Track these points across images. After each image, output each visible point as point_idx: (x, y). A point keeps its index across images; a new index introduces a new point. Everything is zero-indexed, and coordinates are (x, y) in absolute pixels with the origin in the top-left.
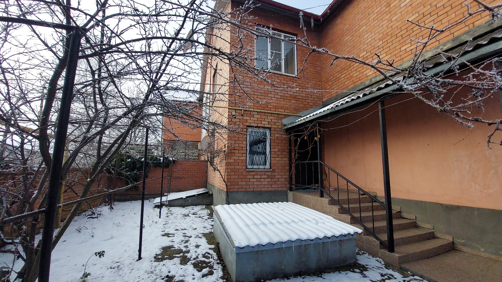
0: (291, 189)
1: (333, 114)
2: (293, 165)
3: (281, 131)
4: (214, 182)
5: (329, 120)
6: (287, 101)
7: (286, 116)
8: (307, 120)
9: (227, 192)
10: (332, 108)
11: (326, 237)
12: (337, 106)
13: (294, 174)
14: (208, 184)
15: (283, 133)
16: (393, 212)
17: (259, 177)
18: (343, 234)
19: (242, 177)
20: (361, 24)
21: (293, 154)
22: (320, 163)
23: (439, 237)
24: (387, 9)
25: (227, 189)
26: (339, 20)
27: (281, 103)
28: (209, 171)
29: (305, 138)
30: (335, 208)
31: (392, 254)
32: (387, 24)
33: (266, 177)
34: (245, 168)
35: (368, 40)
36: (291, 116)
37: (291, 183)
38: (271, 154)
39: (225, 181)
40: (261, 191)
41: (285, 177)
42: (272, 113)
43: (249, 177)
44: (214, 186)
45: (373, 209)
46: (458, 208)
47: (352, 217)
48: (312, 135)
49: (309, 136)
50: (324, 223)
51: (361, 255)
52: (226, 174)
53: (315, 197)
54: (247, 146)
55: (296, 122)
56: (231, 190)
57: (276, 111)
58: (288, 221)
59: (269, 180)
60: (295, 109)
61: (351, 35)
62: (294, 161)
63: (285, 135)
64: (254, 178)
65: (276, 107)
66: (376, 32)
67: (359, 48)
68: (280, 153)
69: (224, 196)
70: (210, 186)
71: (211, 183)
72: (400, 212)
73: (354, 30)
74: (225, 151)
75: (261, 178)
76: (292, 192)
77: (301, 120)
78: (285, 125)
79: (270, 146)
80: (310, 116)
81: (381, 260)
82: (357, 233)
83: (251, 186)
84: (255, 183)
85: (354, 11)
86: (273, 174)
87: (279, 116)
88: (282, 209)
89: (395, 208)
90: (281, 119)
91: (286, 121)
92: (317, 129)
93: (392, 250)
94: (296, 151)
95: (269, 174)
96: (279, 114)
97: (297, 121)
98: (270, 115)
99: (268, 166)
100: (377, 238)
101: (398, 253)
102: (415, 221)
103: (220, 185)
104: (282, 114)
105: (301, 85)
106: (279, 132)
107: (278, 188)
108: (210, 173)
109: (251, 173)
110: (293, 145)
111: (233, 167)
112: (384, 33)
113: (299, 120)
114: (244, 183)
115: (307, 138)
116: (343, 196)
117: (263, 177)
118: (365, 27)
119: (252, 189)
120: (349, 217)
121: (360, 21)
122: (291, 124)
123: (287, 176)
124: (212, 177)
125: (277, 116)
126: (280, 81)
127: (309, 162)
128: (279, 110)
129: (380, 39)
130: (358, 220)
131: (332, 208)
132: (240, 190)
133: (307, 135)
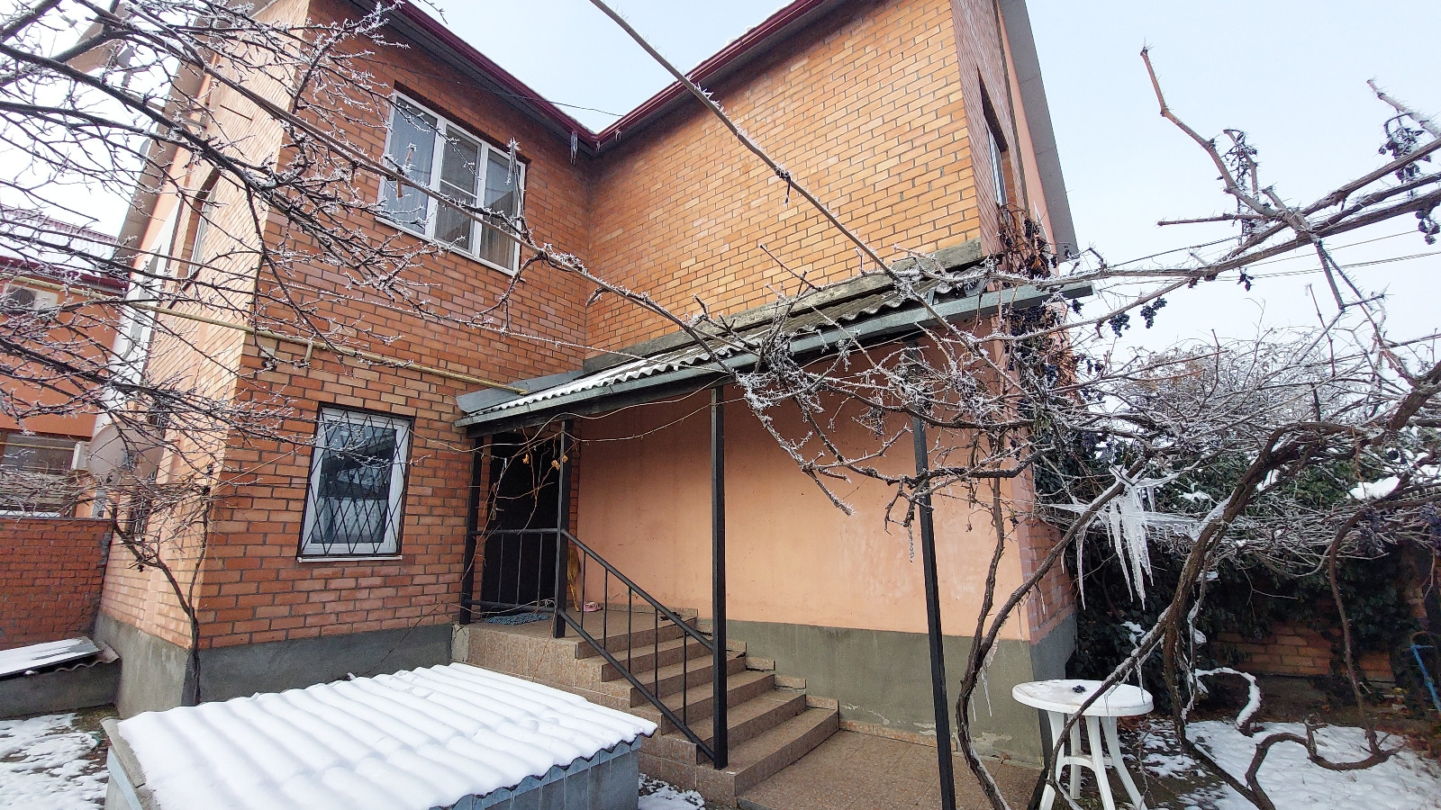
0: (465, 619)
1: (606, 400)
2: (480, 540)
3: (450, 431)
4: (135, 611)
5: (595, 415)
6: (479, 340)
7: (471, 386)
8: (534, 408)
9: (195, 652)
10: (605, 383)
11: (557, 766)
12: (618, 381)
13: (479, 567)
14: (100, 619)
15: (457, 438)
16: (730, 657)
17: (351, 583)
18: (606, 747)
19: (276, 587)
20: (689, 191)
21: (483, 505)
22: (562, 535)
23: (815, 706)
24: (743, 179)
25: (197, 636)
26: (641, 163)
27: (460, 343)
28: (116, 564)
29: (525, 460)
30: (594, 666)
31: (722, 772)
32: (742, 210)
33: (377, 581)
34: (294, 551)
35: (702, 235)
36: (488, 387)
37: (466, 601)
38: (404, 504)
39: (188, 610)
40: (350, 636)
41: (449, 578)
42: (422, 372)
43: (305, 585)
44: (132, 629)
45: (686, 655)
46: (848, 633)
47: (636, 687)
48: (545, 453)
49: (536, 455)
50: (556, 722)
51: (649, 793)
52: (200, 577)
53: (540, 639)
54: (310, 473)
55: (501, 409)
56: (217, 642)
57: (438, 367)
58: (441, 733)
59: (390, 592)
60: (503, 370)
61: (667, 208)
62: (482, 528)
63: (459, 446)
64: (326, 589)
65: (439, 356)
66: (718, 221)
67: (679, 246)
68: (438, 502)
69: (177, 670)
70: (113, 627)
71: (117, 615)
72: (744, 655)
73: (673, 198)
74: (207, 490)
75: (357, 588)
76: (466, 629)
77: (517, 405)
78: (465, 414)
79: (406, 477)
80: (544, 398)
81: (696, 795)
82: (642, 734)
83: (309, 621)
84: (329, 608)
85: (678, 155)
86: (405, 571)
87: (448, 383)
88: (424, 693)
89: (734, 646)
90: (454, 394)
91: (467, 402)
92: (563, 436)
93: (721, 763)
94: (492, 497)
95: (393, 570)
96: (450, 378)
97: (504, 406)
98: (417, 376)
99: (389, 544)
100: (691, 737)
101: (735, 766)
102: (772, 673)
103: (162, 621)
104: (457, 379)
105: (529, 303)
106: (442, 435)
107: (419, 619)
108: (118, 572)
109: (316, 572)
110: (485, 477)
111: (239, 551)
112: (735, 229)
113: (512, 404)
114: (284, 610)
115: (529, 460)
116: (617, 629)
117: (364, 582)
118: (697, 200)
119: (315, 631)
120: (628, 688)
121: (689, 183)
122: (484, 413)
123: (456, 577)
124: (124, 590)
125: (440, 381)
126: (461, 277)
127: (531, 531)
128: (450, 366)
129: (727, 240)
130: (650, 693)
131: (585, 666)
132: (257, 638)
133: (532, 450)
